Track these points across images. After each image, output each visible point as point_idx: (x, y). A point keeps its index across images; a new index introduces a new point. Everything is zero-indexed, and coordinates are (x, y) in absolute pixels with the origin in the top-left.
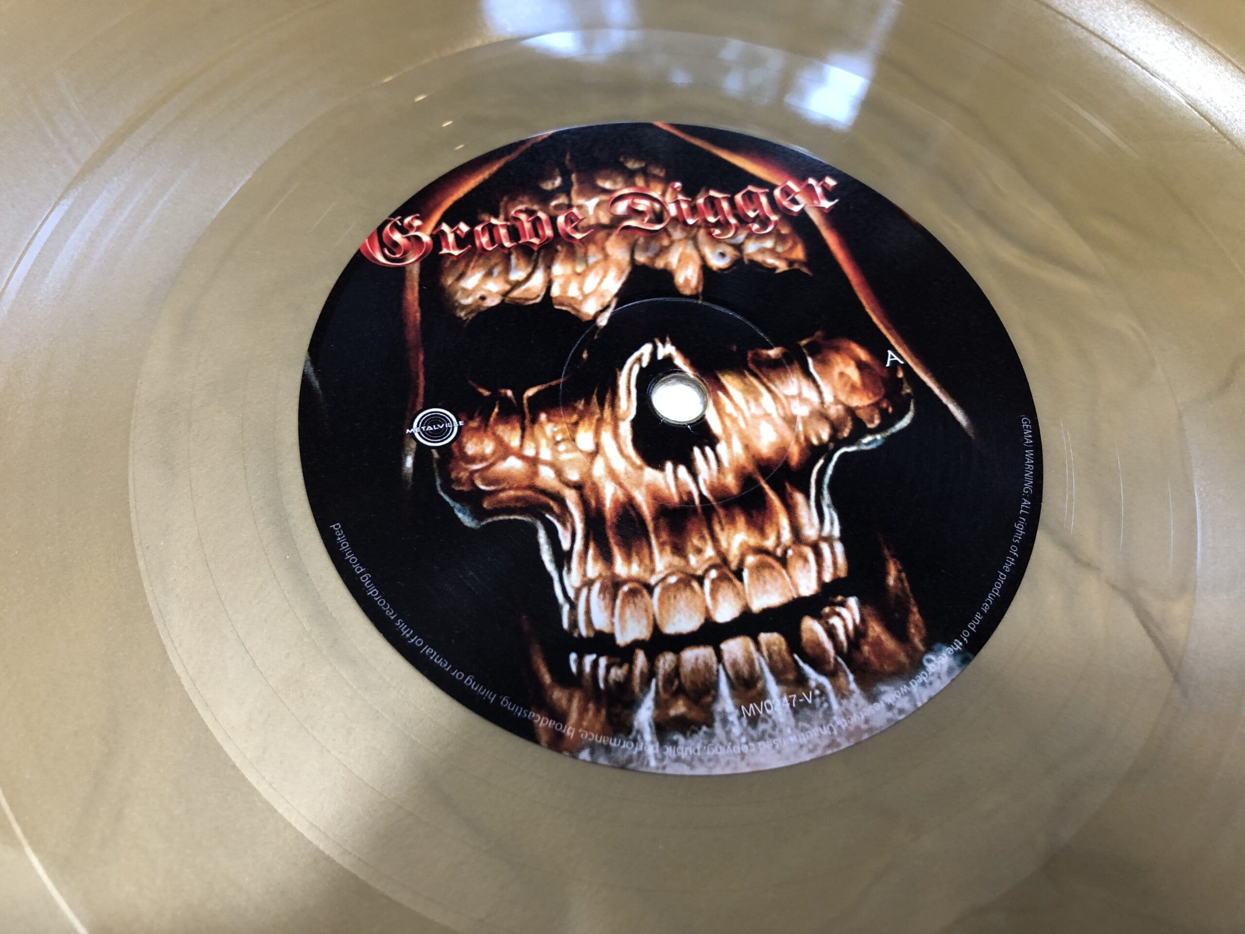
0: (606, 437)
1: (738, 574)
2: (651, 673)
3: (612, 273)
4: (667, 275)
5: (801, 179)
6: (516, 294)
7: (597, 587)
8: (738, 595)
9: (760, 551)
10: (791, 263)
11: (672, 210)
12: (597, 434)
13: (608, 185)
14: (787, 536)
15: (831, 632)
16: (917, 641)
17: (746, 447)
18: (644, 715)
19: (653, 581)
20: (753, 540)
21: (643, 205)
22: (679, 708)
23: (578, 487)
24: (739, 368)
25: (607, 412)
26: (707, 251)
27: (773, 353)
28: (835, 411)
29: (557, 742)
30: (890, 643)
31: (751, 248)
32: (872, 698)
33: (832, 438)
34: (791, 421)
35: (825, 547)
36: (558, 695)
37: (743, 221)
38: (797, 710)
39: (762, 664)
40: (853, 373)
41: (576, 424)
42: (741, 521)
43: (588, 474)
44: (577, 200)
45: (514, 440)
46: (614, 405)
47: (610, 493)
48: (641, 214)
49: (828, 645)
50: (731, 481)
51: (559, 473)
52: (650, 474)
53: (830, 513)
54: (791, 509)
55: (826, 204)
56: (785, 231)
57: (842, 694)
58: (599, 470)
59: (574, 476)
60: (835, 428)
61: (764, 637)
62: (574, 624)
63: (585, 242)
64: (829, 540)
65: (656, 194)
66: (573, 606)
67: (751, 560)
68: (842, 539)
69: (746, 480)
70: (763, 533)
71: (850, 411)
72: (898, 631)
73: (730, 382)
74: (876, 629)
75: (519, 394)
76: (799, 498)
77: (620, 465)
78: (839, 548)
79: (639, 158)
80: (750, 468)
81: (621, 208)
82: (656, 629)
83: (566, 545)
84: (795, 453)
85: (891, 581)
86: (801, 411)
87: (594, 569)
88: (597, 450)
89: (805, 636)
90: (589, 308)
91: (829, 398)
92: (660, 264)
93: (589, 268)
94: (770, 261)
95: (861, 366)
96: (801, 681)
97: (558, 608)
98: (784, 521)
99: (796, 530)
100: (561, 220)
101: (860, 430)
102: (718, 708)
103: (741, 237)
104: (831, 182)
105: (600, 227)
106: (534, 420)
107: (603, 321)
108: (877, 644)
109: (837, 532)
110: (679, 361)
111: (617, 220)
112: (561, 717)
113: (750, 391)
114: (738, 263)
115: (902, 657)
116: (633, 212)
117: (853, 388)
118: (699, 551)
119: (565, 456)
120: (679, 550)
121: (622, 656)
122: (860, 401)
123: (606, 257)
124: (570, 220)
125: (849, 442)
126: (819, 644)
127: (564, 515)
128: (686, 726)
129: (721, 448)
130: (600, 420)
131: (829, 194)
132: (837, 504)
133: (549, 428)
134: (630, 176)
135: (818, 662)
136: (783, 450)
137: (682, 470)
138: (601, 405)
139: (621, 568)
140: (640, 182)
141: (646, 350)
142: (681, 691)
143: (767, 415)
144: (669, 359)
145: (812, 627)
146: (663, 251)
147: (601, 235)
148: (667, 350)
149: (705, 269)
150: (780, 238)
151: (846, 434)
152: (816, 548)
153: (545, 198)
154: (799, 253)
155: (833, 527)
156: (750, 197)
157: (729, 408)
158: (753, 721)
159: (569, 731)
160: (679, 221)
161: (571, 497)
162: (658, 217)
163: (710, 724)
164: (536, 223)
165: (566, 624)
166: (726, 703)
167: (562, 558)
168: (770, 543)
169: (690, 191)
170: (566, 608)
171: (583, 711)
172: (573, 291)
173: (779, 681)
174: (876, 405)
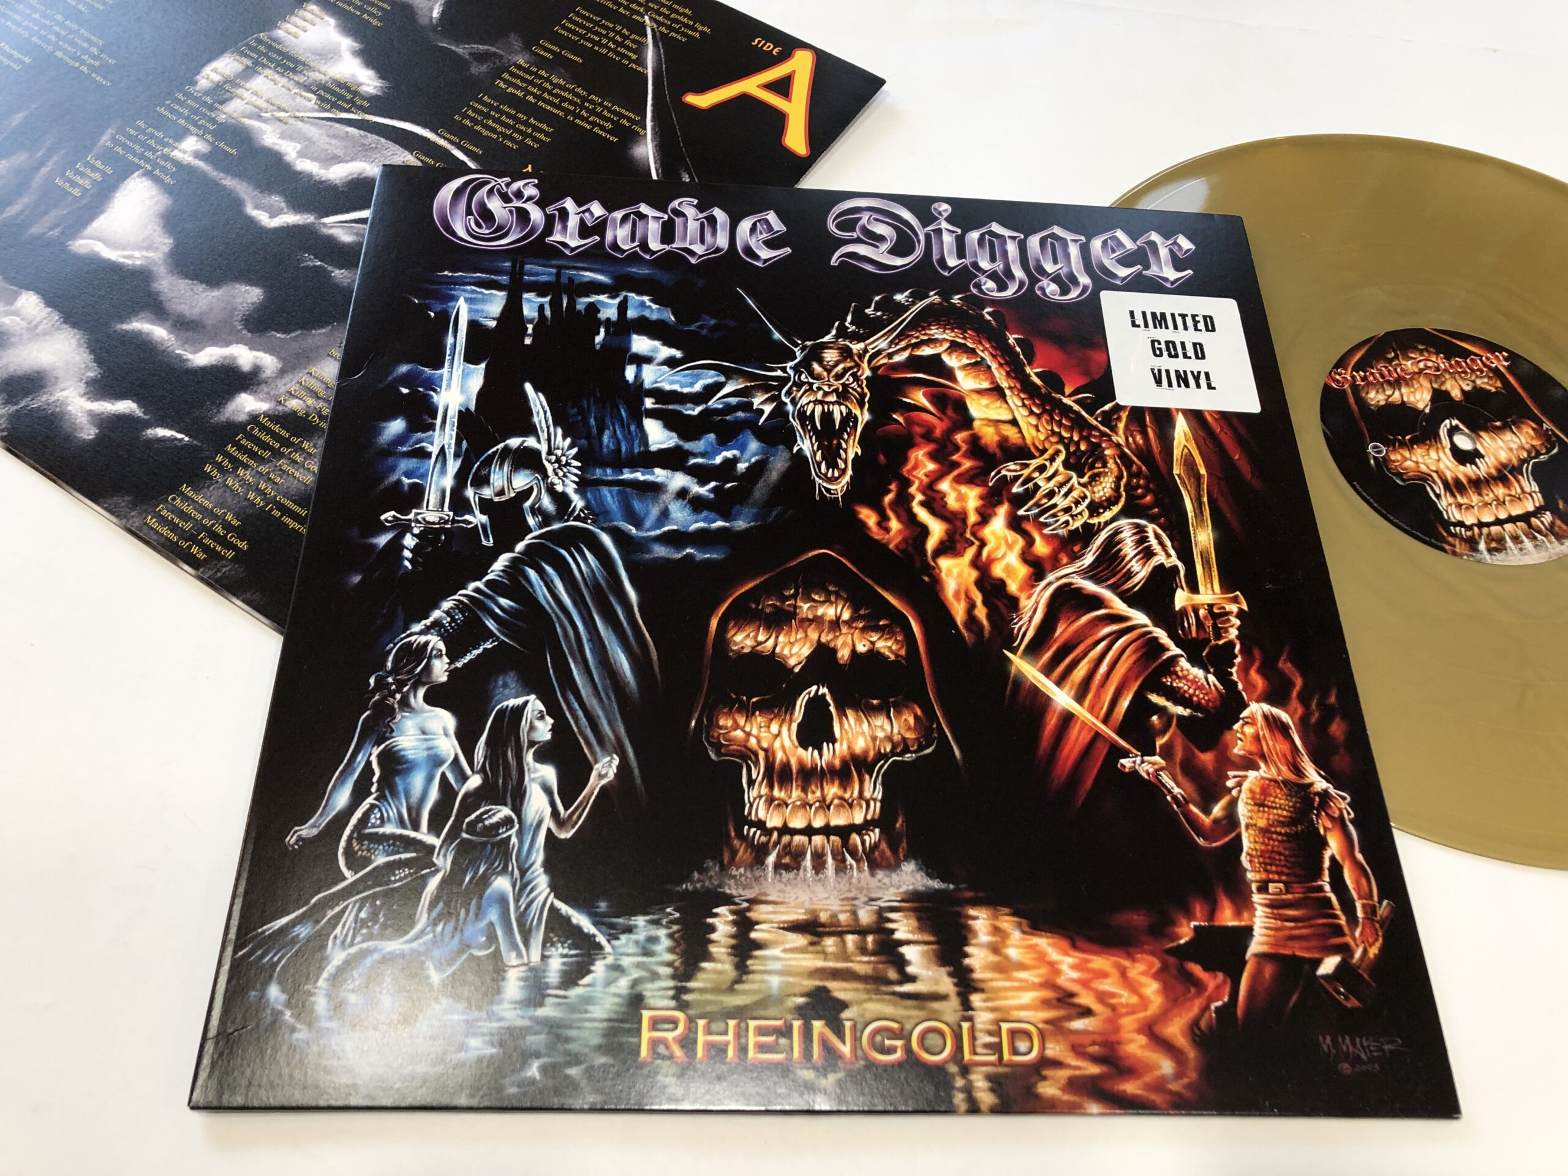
0: (1441, 454)
1: (1504, 502)
2: (1481, 534)
3: (1426, 392)
4: (1447, 394)
5: (1493, 353)
6: (1390, 400)
7: (1453, 506)
8: (1506, 510)
9: (1510, 495)
10: (1496, 388)
11: (1442, 366)
12: (1438, 453)
13: (1413, 355)
14: (1519, 491)
15: (1542, 522)
17: (1496, 459)
18: (1482, 546)
19: (1473, 504)
20: (1507, 492)
21: (1430, 364)
22: (1494, 545)
23: (1436, 472)
24: (1486, 430)
25: (1439, 445)
26: (1461, 383)
27: (1498, 424)
28: (1527, 446)
29: (1454, 553)
31: (1479, 382)
32: (1562, 544)
33: (1529, 456)
34: (1511, 450)
35: (1534, 495)
36: (1450, 539)
37: (1473, 371)
38: (1536, 546)
39: (1520, 533)
40: (1532, 432)
41: (1428, 450)
42: (1500, 485)
43: (1439, 467)
44: (1403, 362)
45: (1407, 454)
46: (1441, 443)
47: (1449, 474)
48: (1430, 368)
49: (1542, 527)
50: (1493, 471)
51: (1428, 467)
52: (1462, 468)
53: (1532, 483)
54: (1518, 481)
55: (1506, 364)
56: (1491, 375)
57: (1550, 542)
58: (1442, 466)
59: (1434, 468)
60: (1529, 452)
61: (1518, 524)
62: (1449, 517)
63: (1412, 379)
64: (1535, 492)
65: (1434, 359)
66: (1447, 512)
68: (1540, 492)
69: (1499, 471)
70: (1509, 488)
71: (1533, 446)
73: (1482, 434)
74: (1558, 522)
75: (1404, 438)
76: (1520, 477)
77: (1449, 464)
78: (1539, 495)
79: (1424, 345)
80: (1499, 466)
81: (1421, 365)
82: (1479, 521)
83: (1438, 492)
84: (1515, 462)
85: (1561, 506)
86: (1514, 446)
87: (1451, 500)
88: (1439, 460)
89: (1533, 524)
90: (1421, 406)
91: (1524, 441)
92: (1443, 388)
93: (1416, 390)
94: (1488, 387)
95: (1534, 429)
96: (1535, 538)
97: (1441, 512)
98: (1516, 485)
99: (1522, 488)
100: (1399, 370)
101: (1538, 454)
102: (1507, 545)
103: (1473, 378)
104: (1506, 354)
105: (1415, 373)
106: (1413, 448)
107: (1427, 411)
108: (1560, 527)
109: (1537, 489)
110: (1461, 426)
111: (1421, 371)
112: (1453, 546)
113: (1492, 438)
114: (1475, 387)
116: (1427, 367)
117: (1533, 438)
118: (1487, 495)
119: (1428, 461)
120: (1480, 494)
121: (1469, 528)
122: (1536, 443)
123: (1421, 385)
124: (1402, 370)
125: (1535, 458)
126: (1539, 527)
127: (1434, 482)
128: (1497, 550)
129: (1486, 458)
130: (1437, 448)
131: (1506, 360)
132: (1535, 480)
133: (1419, 451)
134: (1421, 352)
135: (1540, 532)
136: (1510, 460)
137: (1474, 467)
138: (1436, 443)
139: (1460, 500)
140: (1426, 354)
141: (1447, 422)
142: (1493, 540)
143: (1501, 447)
144: (1457, 426)
145: (1534, 521)
146: (1443, 383)
147: (1416, 376)
148: (1455, 422)
149: (1462, 391)
150: (1490, 378)
151: (1533, 454)
152: (1530, 494)
153: (1390, 361)
154: (1499, 384)
155: (1535, 487)
156: (1472, 360)
157: (1485, 444)
158: (1521, 549)
159: (1458, 550)
160: (1446, 370)
161: (1435, 475)
162: (1438, 369)
163: (1506, 550)
164: (1389, 371)
165: (1446, 517)
166: (1510, 543)
167: (1438, 496)
168: (1513, 493)
169: (1448, 358)
170: (1444, 513)
171: (1460, 545)
172: (1412, 399)
173: (1527, 538)
174: (1543, 444)
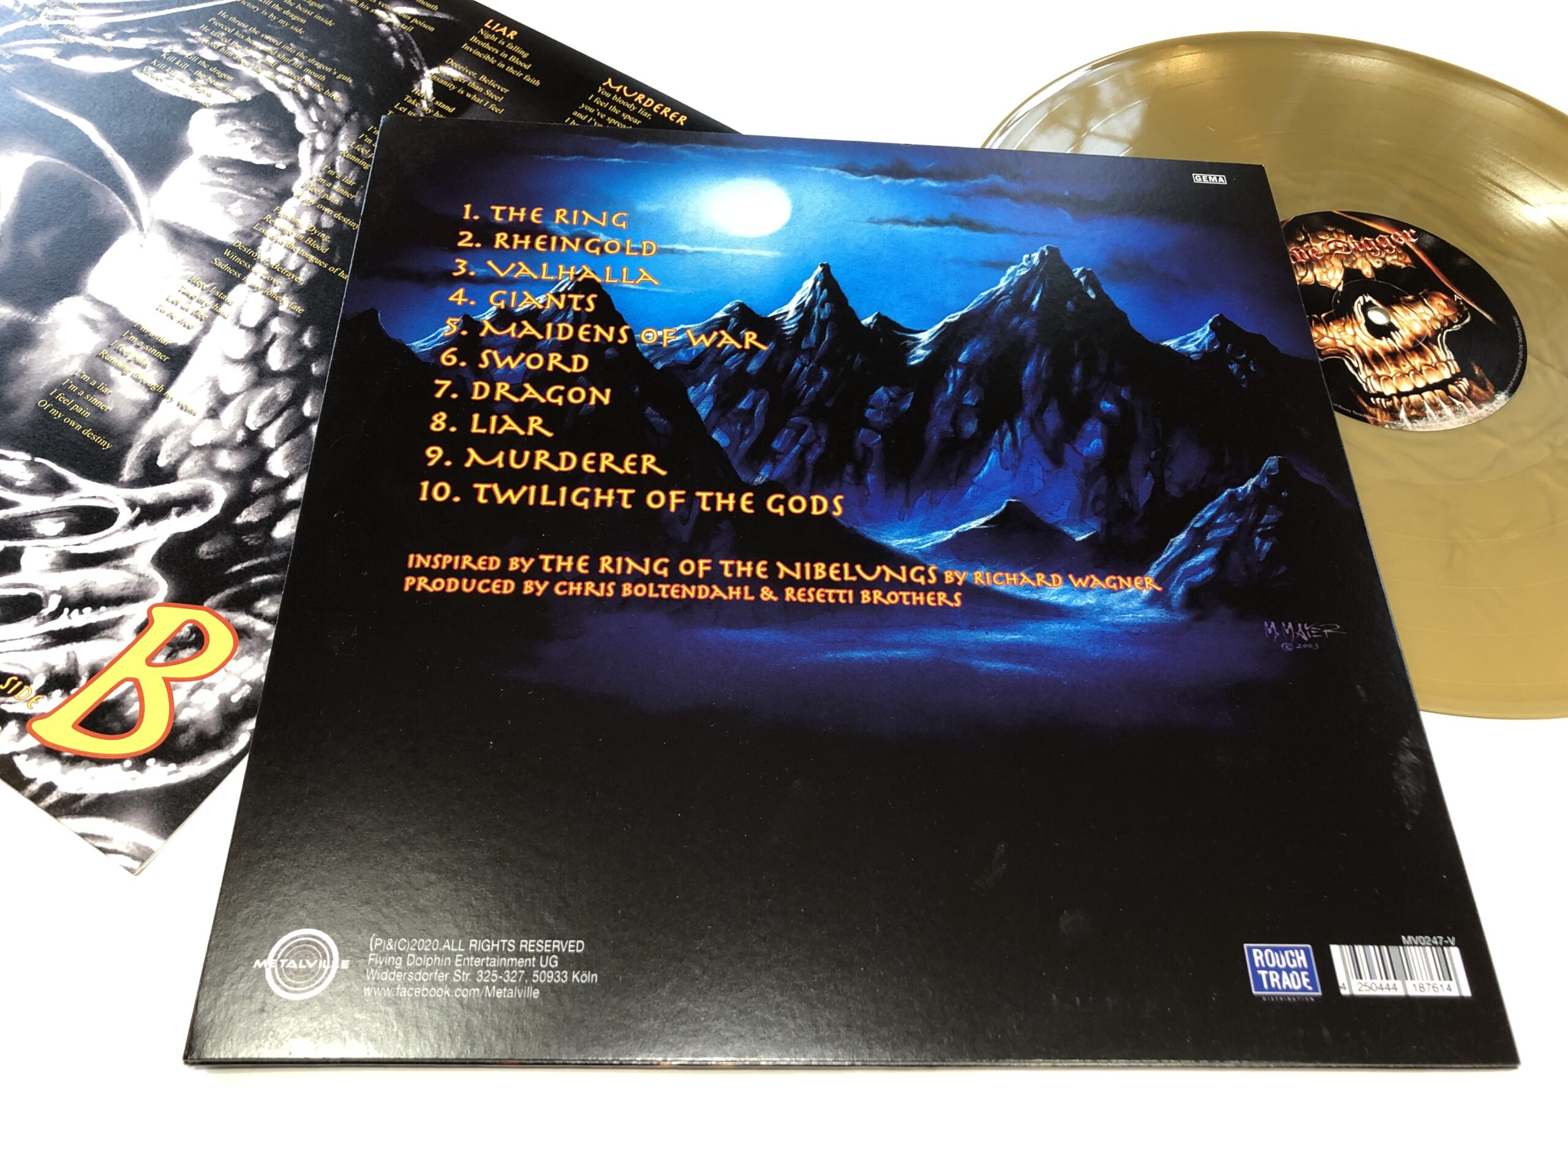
0: (1357, 329)
1: (1421, 372)
2: (1400, 403)
3: (1338, 271)
4: (1359, 271)
5: (1400, 230)
6: (1304, 280)
7: (1372, 378)
8: (1423, 379)
9: (1426, 365)
10: (1406, 264)
11: (1352, 246)
12: (1353, 328)
13: (1323, 237)
14: (1435, 360)
15: (1460, 389)
16: (1491, 390)
17: (1411, 331)
18: (1403, 414)
19: (1391, 375)
20: (1423, 361)
21: (1340, 245)
22: (1414, 413)
23: (1353, 347)
24: (1399, 304)
25: (1354, 321)
26: (1371, 261)
27: (1410, 297)
28: (1440, 317)
29: (1376, 423)
30: (1482, 392)
31: (1389, 259)
32: (1480, 408)
33: (1442, 326)
34: (1424, 322)
35: (1449, 363)
36: (1371, 410)
37: (1382, 249)
38: (1455, 412)
39: (1438, 399)
40: (1443, 304)
41: (1344, 326)
42: (1416, 355)
43: (1355, 342)
44: (1314, 244)
45: (1324, 331)
46: (1356, 319)
47: (1366, 349)
48: (1340, 248)
49: (1460, 393)
50: (1408, 343)
51: (1345, 342)
52: (1377, 341)
53: (1447, 351)
54: (1433, 351)
55: (1414, 240)
56: (1400, 252)
57: (1469, 407)
58: (1358, 341)
59: (1351, 343)
60: (1442, 323)
61: (1436, 391)
62: (1369, 389)
63: (1323, 260)
64: (1450, 360)
65: (1344, 240)
66: (1366, 384)
67: (1424, 368)
68: (1455, 360)
69: (1414, 342)
70: (1425, 359)
71: (1445, 317)
72: (1484, 388)
73: (1395, 308)
74: (1475, 388)
75: (1320, 316)
76: (1435, 347)
77: (1367, 340)
78: (1455, 363)
79: (1333, 226)
80: (1414, 338)
81: (1332, 246)
82: (1398, 390)
83: (1356, 365)
84: (1429, 333)
85: (1477, 373)
86: (1427, 318)
87: (1369, 372)
88: (1355, 335)
89: (1451, 390)
90: (1334, 285)
91: (1436, 313)
92: (1355, 267)
93: (1328, 270)
94: (1398, 264)
95: (1445, 301)
96: (1453, 404)
97: (1361, 385)
98: (1432, 354)
99: (1437, 357)
100: (1310, 252)
101: (1451, 324)
102: (1427, 412)
103: (1383, 255)
104: (1413, 231)
105: (1326, 254)
106: (1329, 325)
107: (1340, 289)
108: (1477, 392)
109: (1452, 357)
110: (1374, 302)
111: (1331, 252)
112: (1375, 416)
113: (1405, 311)
114: (1385, 265)
115: (1488, 396)
116: (1337, 248)
117: (1445, 309)
118: (1404, 366)
119: (1344, 337)
120: (1397, 365)
121: (1390, 398)
122: (1449, 313)
123: (1333, 265)
124: (1314, 252)
125: (1449, 327)
126: (1456, 393)
127: (1352, 356)
128: (1417, 417)
129: (1401, 331)
130: (1353, 324)
131: (1414, 236)
132: (1450, 348)
133: (1335, 327)
134: (1331, 234)
135: (1458, 398)
136: (1424, 332)
137: (1389, 339)
138: (1351, 318)
139: (1378, 372)
140: (1336, 236)
141: (1360, 298)
142: (1412, 408)
143: (1415, 320)
144: (1370, 302)
145: (1451, 388)
146: (1354, 262)
147: (1327, 257)
148: (1368, 298)
149: (1373, 268)
150: (1399, 255)
151: (1446, 325)
152: (1446, 363)
153: (1301, 244)
154: (1408, 260)
156: (1381, 239)
157: (1399, 318)
158: (1440, 415)
159: (1379, 420)
160: (1356, 250)
161: (1352, 350)
162: (1348, 249)
163: (1426, 417)
164: (1301, 253)
165: (1366, 389)
166: (1429, 410)
167: (1357, 370)
168: (1429, 362)
169: (1357, 238)
170: (1364, 385)
171: (1381, 414)
172: (1325, 279)
173: (1446, 404)
174: (1455, 314)
